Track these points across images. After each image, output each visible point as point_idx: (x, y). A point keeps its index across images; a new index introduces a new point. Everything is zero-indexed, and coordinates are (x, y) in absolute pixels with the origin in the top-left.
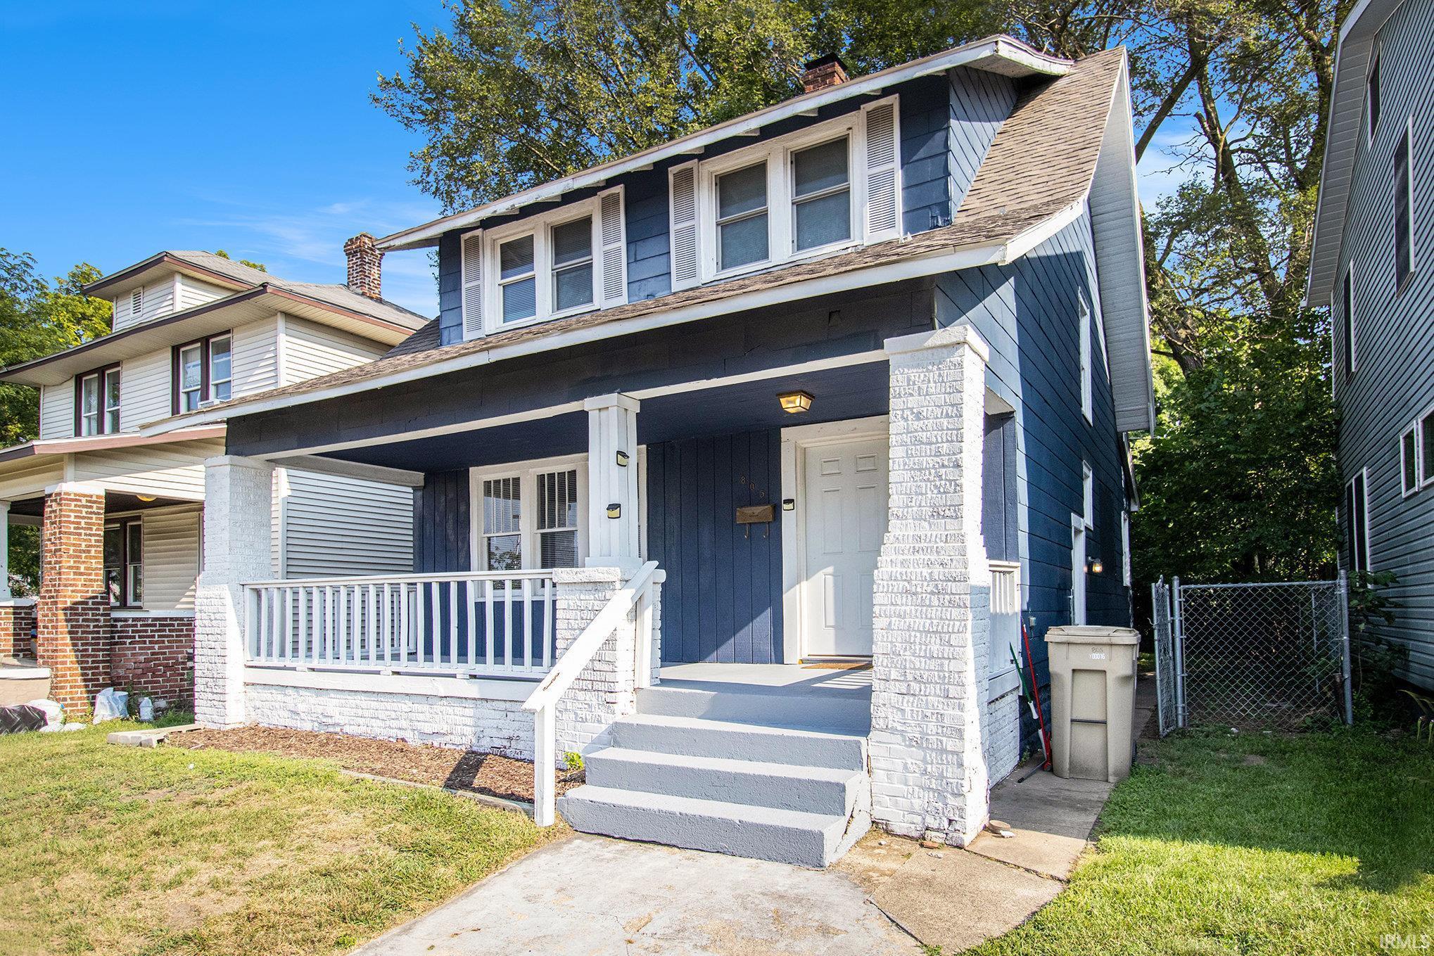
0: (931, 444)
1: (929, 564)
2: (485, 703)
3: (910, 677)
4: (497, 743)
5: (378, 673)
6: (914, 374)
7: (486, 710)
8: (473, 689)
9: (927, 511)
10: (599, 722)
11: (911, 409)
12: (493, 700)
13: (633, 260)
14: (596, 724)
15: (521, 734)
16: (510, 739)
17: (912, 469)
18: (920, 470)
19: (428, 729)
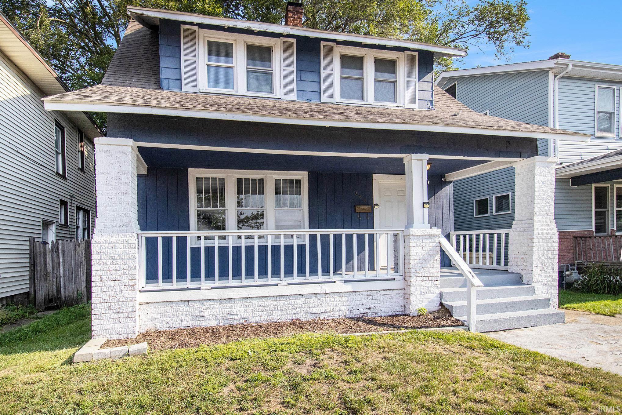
0: (546, 192)
1: (548, 230)
2: (354, 294)
3: (543, 265)
4: (362, 311)
5: (277, 285)
6: (542, 169)
7: (355, 297)
8: (349, 287)
9: (545, 213)
10: (433, 293)
11: (541, 180)
12: (359, 292)
13: (300, 79)
14: (431, 294)
15: (376, 305)
16: (370, 308)
17: (541, 200)
18: (543, 200)
19: (317, 310)
